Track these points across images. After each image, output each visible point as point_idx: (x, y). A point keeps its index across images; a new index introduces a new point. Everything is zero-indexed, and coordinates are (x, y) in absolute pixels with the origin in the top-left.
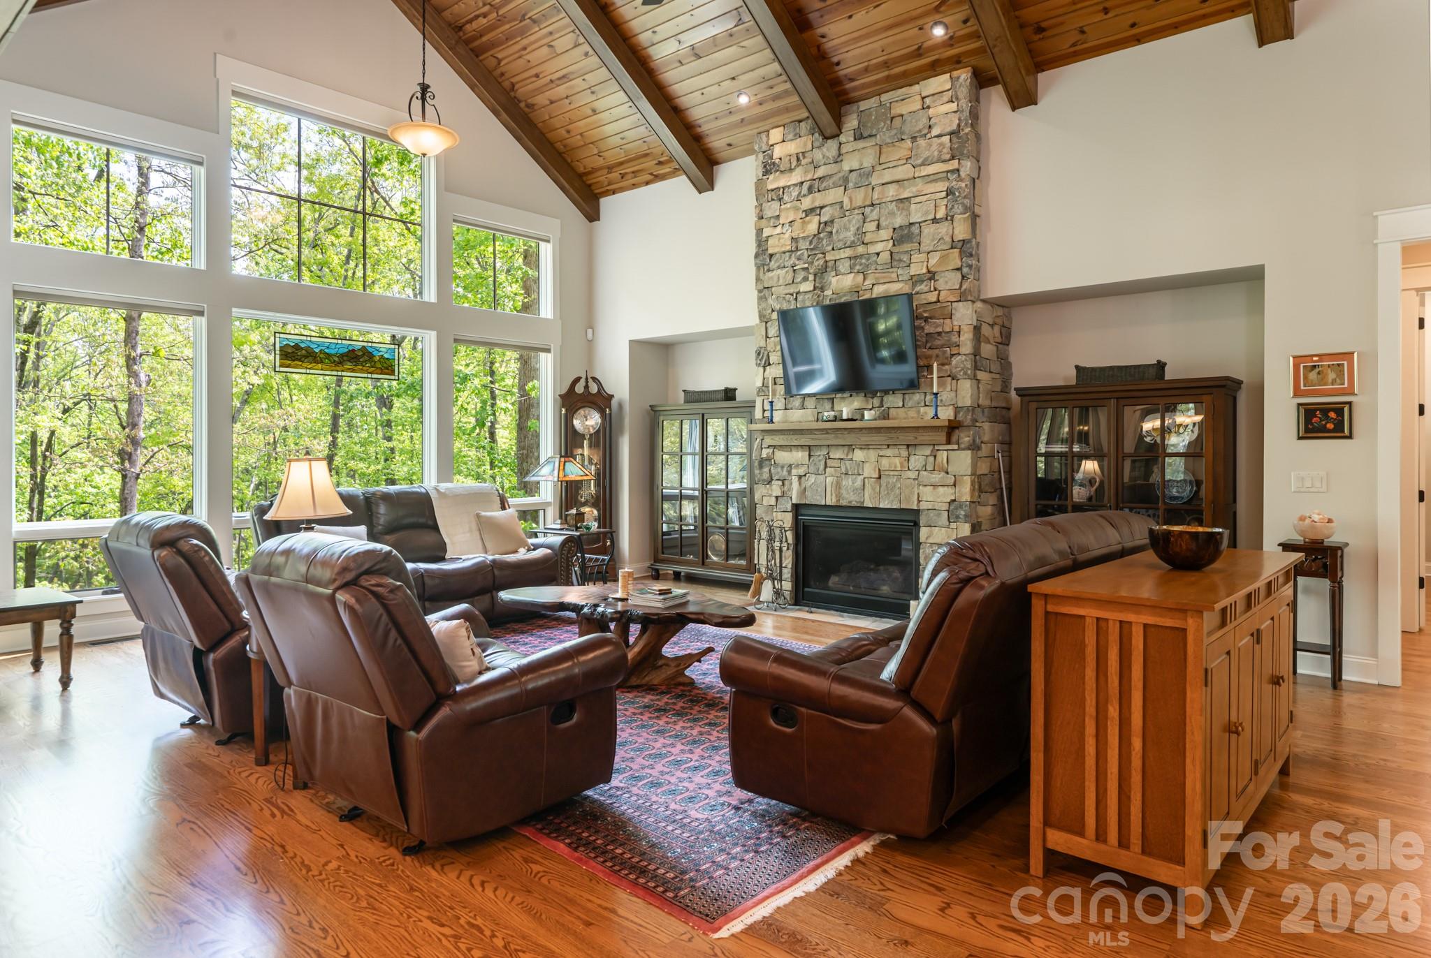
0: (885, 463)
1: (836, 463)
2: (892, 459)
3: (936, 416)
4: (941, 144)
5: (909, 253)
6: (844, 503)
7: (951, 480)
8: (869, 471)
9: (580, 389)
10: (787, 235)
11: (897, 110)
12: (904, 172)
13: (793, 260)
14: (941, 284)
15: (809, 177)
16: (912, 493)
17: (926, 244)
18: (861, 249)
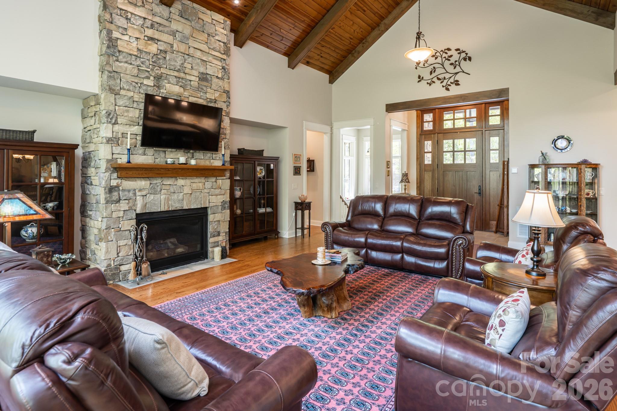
0: (194, 186)
1: (167, 187)
2: (198, 183)
3: (223, 165)
4: (220, 45)
5: (207, 87)
6: (172, 209)
7: (222, 192)
8: (186, 190)
10: (134, 44)
11: (201, 16)
12: (204, 47)
13: (138, 62)
14: (219, 106)
16: (206, 200)
17: (214, 86)
18: (182, 75)
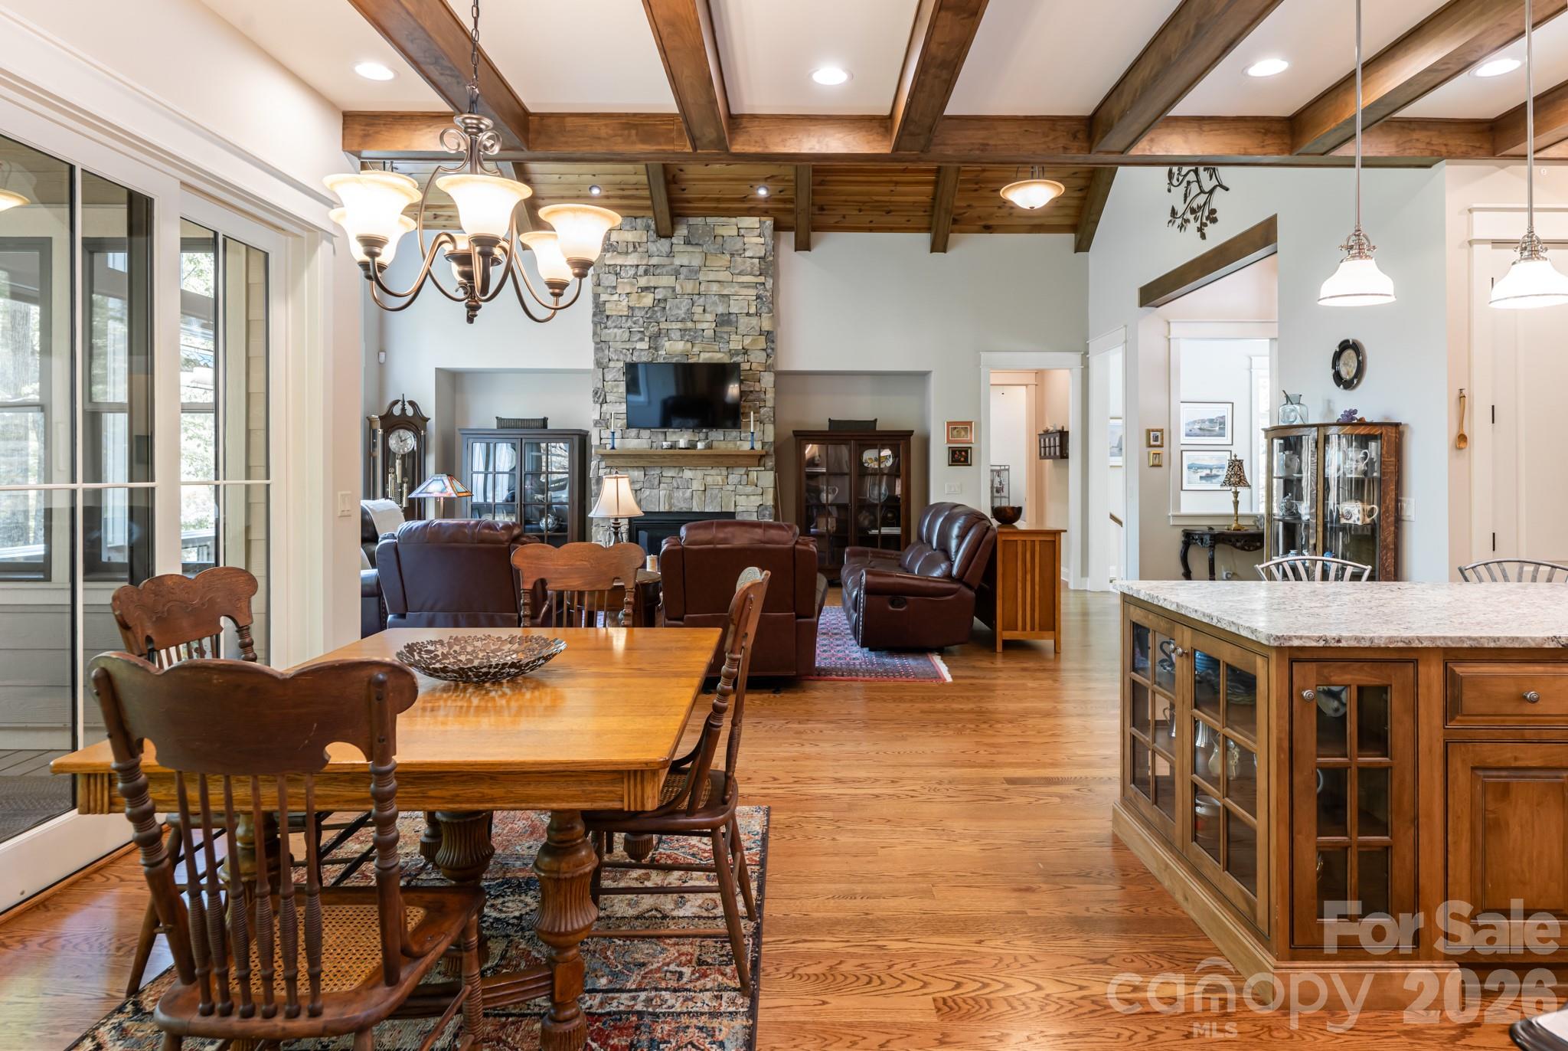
0: (709, 480)
1: (669, 480)
2: (715, 476)
3: (752, 448)
4: (752, 264)
5: (729, 333)
6: (675, 509)
7: (760, 491)
8: (697, 485)
9: (397, 410)
10: (625, 303)
11: (720, 231)
12: (724, 276)
13: (629, 323)
14: (752, 358)
15: (644, 262)
16: (730, 501)
17: (742, 329)
18: (690, 325)
